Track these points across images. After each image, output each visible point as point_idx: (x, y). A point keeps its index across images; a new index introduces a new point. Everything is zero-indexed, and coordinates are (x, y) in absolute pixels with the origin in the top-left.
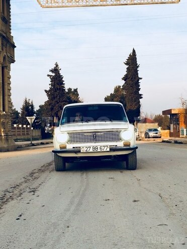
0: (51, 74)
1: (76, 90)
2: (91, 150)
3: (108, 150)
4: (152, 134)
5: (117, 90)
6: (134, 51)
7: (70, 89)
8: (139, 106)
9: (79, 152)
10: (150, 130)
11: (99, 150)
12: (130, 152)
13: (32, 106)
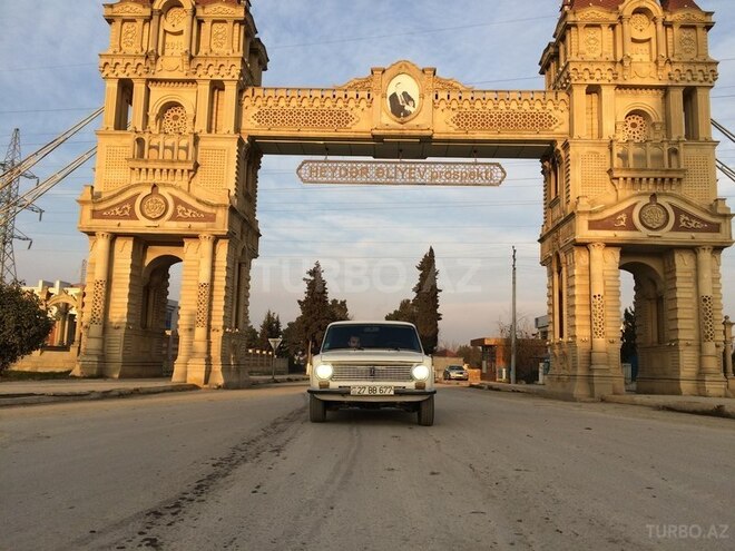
0: (308, 277)
1: (343, 303)
2: (366, 392)
3: (392, 393)
4: (454, 374)
5: (405, 305)
6: (431, 250)
7: (335, 301)
8: (437, 331)
9: (348, 393)
10: (452, 368)
11: (378, 393)
12: (425, 398)
13: (278, 323)
